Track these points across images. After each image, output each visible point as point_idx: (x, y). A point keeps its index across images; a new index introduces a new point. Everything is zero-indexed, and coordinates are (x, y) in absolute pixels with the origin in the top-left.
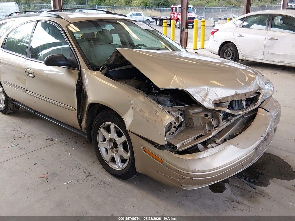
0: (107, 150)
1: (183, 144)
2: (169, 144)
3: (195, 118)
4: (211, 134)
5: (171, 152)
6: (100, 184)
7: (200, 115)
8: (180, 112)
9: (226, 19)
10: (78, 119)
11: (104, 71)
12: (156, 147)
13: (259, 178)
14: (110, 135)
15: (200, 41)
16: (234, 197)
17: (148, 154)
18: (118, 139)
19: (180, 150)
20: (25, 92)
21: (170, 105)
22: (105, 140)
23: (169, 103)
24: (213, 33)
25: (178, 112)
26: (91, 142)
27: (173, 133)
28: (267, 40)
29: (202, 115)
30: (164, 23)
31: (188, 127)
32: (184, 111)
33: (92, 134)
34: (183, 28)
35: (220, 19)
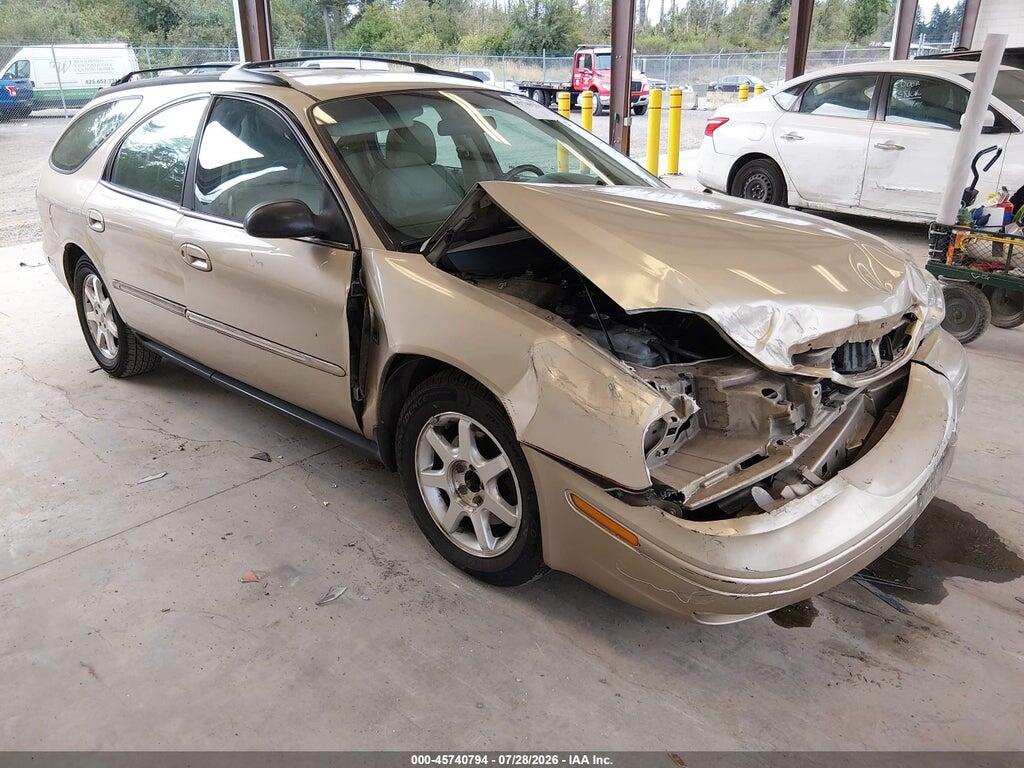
0: (444, 495)
1: (702, 486)
2: (658, 488)
3: (734, 402)
4: (790, 454)
5: (665, 513)
6: (427, 603)
7: (749, 393)
8: (685, 383)
9: (733, 88)
10: (353, 400)
11: (435, 254)
12: (614, 494)
13: (910, 576)
14: (455, 450)
15: (665, 152)
16: (845, 638)
17: (588, 515)
18: (483, 464)
19: (695, 505)
20: (182, 315)
21: (650, 362)
22: (438, 464)
23: (646, 352)
24: (711, 129)
25: (678, 384)
26: (394, 468)
27: (666, 451)
28: (872, 148)
29: (757, 391)
30: (562, 100)
31: (707, 428)
32: (696, 380)
33: (398, 448)
34: (618, 115)
35: (712, 89)
